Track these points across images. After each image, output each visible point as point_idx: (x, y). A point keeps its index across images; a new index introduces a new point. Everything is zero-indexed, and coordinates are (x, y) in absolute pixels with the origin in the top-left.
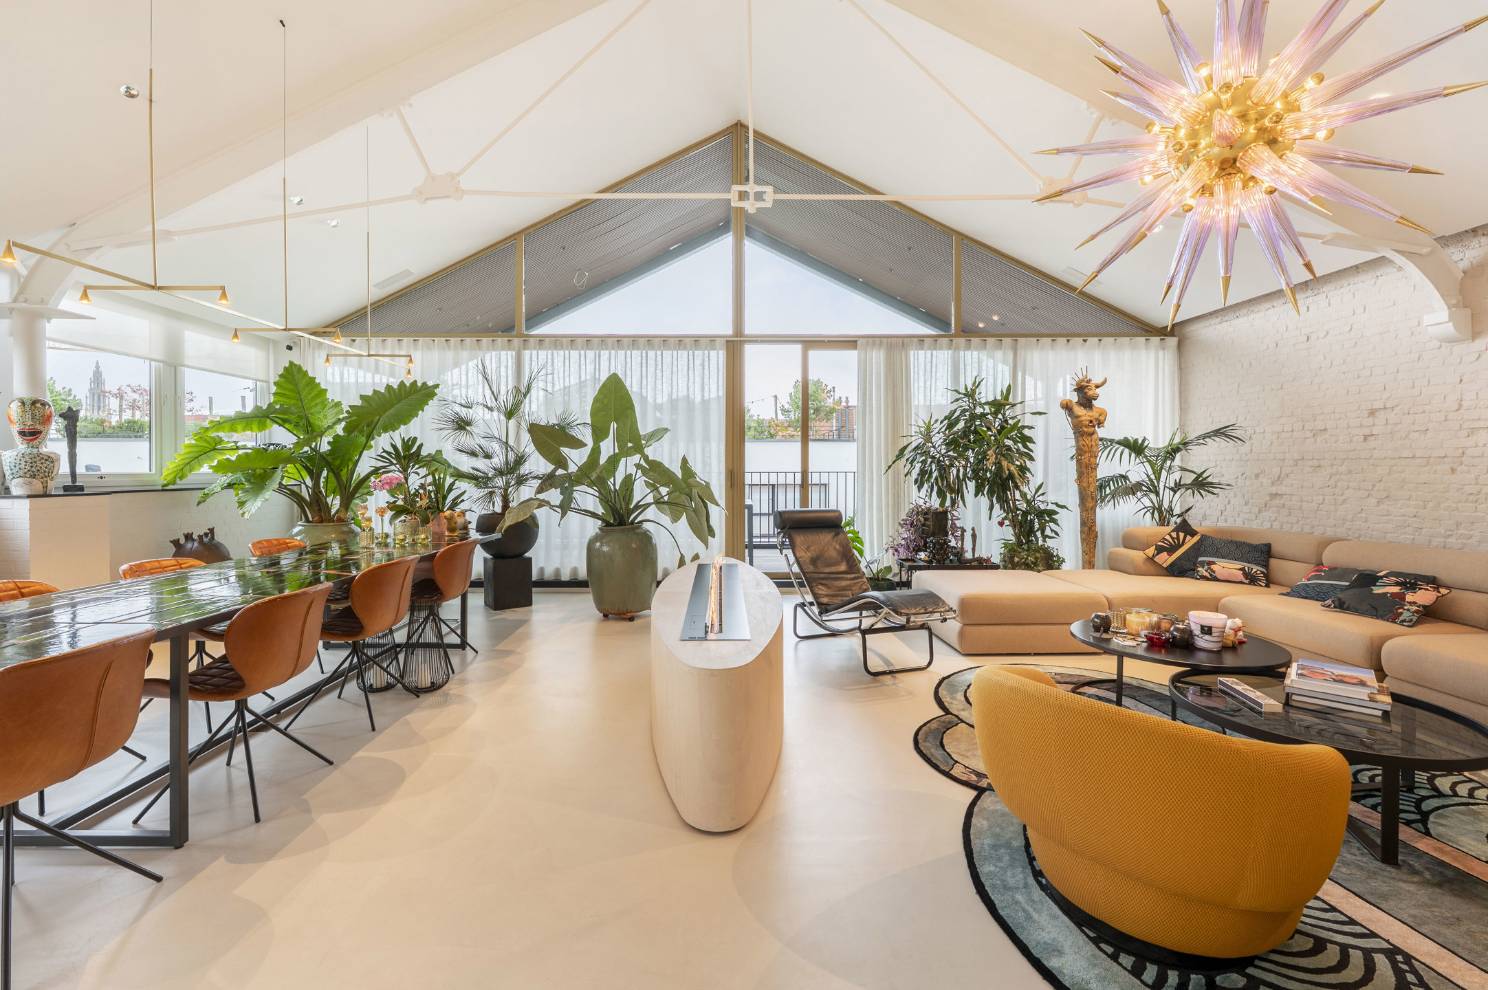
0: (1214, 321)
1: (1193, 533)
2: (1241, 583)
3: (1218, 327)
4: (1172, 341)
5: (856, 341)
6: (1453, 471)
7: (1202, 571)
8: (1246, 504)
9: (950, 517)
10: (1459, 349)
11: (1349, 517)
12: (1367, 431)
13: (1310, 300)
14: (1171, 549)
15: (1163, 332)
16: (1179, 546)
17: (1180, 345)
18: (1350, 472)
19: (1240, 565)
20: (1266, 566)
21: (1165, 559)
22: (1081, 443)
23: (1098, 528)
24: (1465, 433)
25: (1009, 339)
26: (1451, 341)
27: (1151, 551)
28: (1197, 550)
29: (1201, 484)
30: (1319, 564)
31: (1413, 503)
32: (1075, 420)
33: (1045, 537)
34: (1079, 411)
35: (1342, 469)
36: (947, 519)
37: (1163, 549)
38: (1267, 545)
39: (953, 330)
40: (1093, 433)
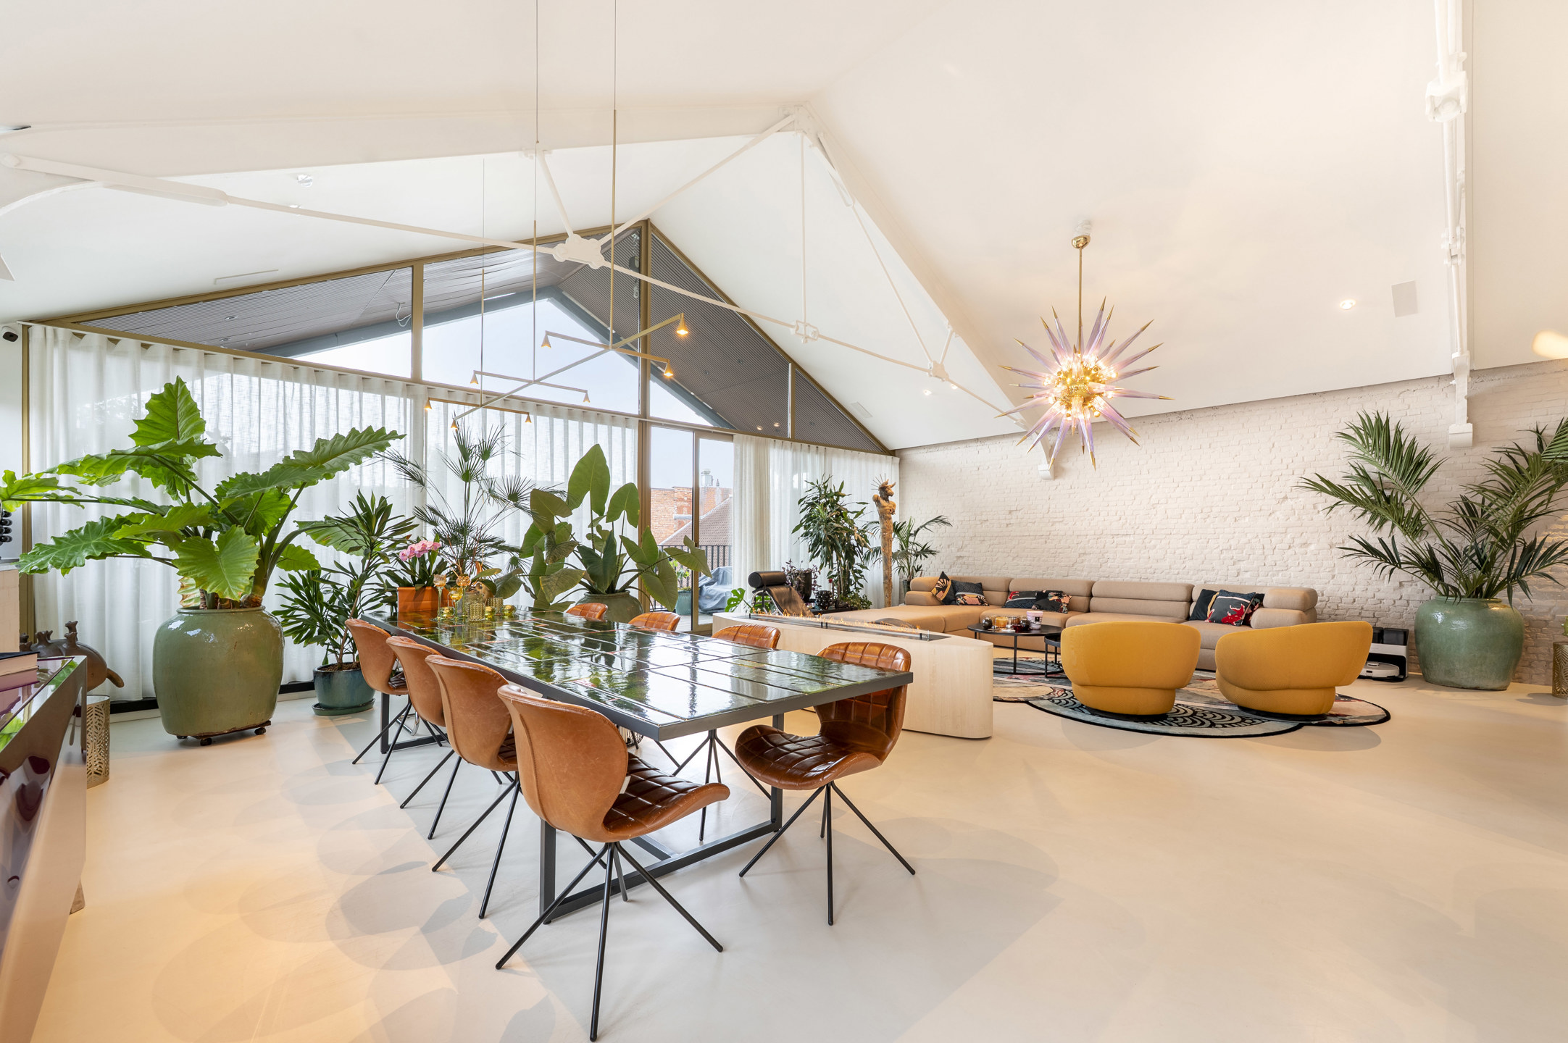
0: (922, 451)
1: (948, 579)
2: (977, 605)
3: (925, 454)
4: (897, 460)
6: (1046, 542)
7: (960, 600)
8: (943, 563)
9: (813, 577)
10: (1048, 483)
11: (999, 567)
12: (1008, 522)
13: (979, 447)
14: (943, 589)
15: (892, 453)
16: (946, 587)
17: (900, 463)
18: (1000, 543)
19: (976, 595)
20: (985, 594)
21: (942, 596)
22: (885, 524)
24: (1051, 524)
25: (822, 447)
26: (1047, 479)
27: (934, 591)
28: (954, 589)
29: (925, 551)
30: (1008, 591)
31: (1029, 559)
32: (881, 509)
33: (857, 589)
34: (883, 502)
35: (995, 542)
36: (811, 578)
37: (939, 590)
38: (981, 584)
39: (789, 435)
40: (890, 519)
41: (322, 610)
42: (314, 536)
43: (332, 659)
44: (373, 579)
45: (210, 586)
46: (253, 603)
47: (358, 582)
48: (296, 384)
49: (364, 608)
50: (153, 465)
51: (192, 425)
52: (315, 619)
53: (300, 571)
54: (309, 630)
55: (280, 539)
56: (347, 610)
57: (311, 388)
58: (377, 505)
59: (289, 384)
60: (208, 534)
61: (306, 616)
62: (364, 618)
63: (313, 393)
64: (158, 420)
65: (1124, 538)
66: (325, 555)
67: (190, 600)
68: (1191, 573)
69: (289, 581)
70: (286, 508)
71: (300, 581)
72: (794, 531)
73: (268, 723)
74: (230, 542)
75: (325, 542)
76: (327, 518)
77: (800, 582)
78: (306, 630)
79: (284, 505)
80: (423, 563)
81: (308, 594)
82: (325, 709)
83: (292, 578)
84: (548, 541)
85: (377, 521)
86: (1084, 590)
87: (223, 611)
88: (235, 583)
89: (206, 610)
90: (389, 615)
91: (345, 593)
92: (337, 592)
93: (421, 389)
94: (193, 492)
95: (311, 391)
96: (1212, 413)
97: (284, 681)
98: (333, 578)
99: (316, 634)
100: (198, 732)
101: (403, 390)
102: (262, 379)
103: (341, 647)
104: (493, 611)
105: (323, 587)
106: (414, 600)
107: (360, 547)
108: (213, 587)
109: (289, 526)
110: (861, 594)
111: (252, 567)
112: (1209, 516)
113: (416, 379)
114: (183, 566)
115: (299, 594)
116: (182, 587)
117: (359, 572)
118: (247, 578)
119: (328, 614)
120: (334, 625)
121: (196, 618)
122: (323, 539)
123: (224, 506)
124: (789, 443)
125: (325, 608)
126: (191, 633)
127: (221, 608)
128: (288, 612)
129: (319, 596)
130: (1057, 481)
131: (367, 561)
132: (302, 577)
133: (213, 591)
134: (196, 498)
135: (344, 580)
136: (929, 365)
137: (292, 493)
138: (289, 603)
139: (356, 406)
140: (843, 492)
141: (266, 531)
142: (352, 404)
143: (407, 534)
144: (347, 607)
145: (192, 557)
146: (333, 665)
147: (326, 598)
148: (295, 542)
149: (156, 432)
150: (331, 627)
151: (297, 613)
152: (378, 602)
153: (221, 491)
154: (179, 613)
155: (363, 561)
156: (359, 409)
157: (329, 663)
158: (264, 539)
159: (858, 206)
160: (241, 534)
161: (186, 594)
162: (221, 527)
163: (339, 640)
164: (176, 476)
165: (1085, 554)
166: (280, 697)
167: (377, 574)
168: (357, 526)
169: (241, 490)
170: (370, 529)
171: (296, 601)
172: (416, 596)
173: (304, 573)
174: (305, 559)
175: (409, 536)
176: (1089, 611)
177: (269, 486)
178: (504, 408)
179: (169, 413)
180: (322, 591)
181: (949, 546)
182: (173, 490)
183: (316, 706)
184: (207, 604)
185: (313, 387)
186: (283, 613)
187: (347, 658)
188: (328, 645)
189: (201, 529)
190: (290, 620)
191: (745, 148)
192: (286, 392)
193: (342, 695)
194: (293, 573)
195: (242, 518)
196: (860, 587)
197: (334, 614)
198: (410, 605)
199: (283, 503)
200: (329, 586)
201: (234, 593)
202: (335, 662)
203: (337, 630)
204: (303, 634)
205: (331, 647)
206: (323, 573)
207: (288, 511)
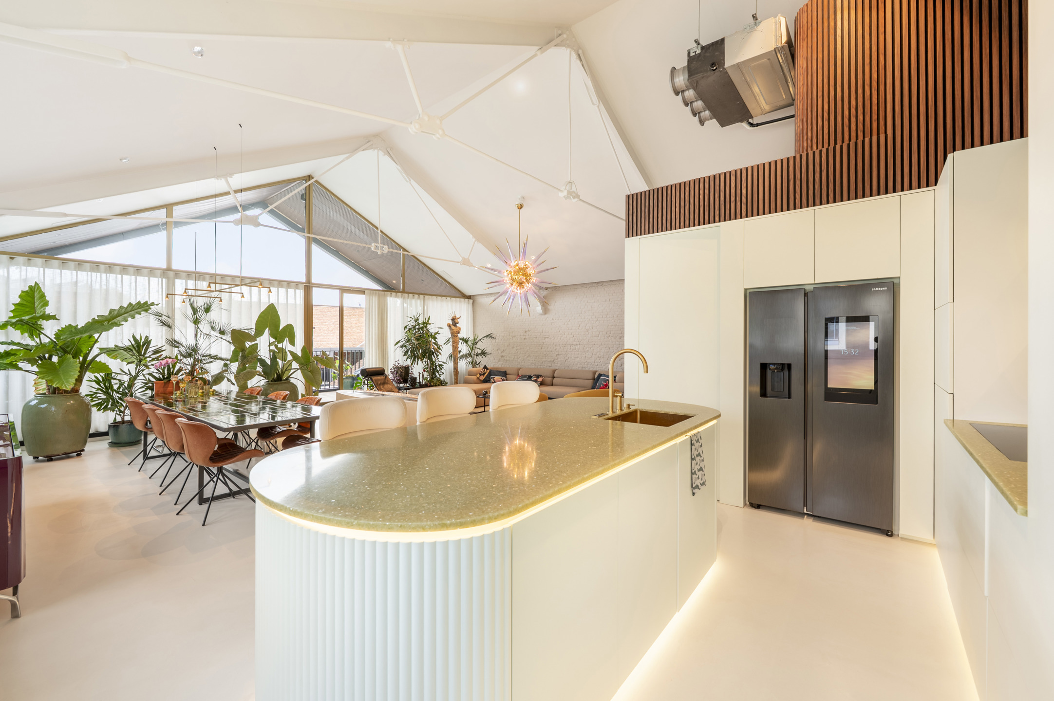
1: (488, 369)
3: (486, 299)
4: (471, 301)
5: (364, 291)
7: (492, 380)
8: (494, 359)
9: (411, 369)
10: (543, 317)
12: (524, 337)
14: (483, 374)
15: (469, 297)
16: (485, 373)
17: (474, 304)
18: (521, 349)
19: (501, 377)
20: (506, 377)
21: (482, 378)
22: (453, 339)
23: (459, 370)
24: (544, 339)
25: (422, 296)
26: (541, 314)
27: (478, 375)
28: (490, 374)
29: (484, 353)
30: (518, 375)
31: (534, 357)
32: (452, 331)
33: (440, 375)
34: (453, 327)
35: (519, 348)
36: (409, 370)
37: (481, 375)
38: (506, 371)
39: (402, 290)
40: (457, 336)
41: (113, 393)
42: (109, 355)
43: (119, 419)
44: (141, 377)
45: (55, 384)
46: (75, 391)
47: (133, 379)
48: (98, 274)
49: (136, 392)
50: (21, 325)
51: (42, 304)
52: (109, 398)
53: (100, 374)
54: (105, 404)
55: (90, 358)
56: (127, 393)
57: (107, 276)
58: (143, 340)
59: (94, 274)
60: (50, 358)
61: (104, 397)
62: (136, 397)
63: (108, 279)
64: (25, 303)
65: (575, 347)
66: (114, 365)
67: (40, 390)
68: (603, 365)
69: (94, 379)
70: (93, 343)
71: (101, 379)
72: (395, 345)
73: (83, 450)
74: (65, 362)
75: (115, 358)
76: (116, 346)
77: (401, 373)
78: (104, 404)
79: (92, 341)
80: (169, 369)
81: (105, 385)
82: (114, 444)
83: (96, 377)
84: (242, 355)
85: (143, 348)
86: (550, 374)
87: (59, 395)
88: (68, 382)
89: (50, 395)
90: (150, 395)
91: (126, 384)
92: (121, 384)
93: (171, 274)
94: (42, 336)
95: (107, 278)
96: (610, 283)
97: (91, 432)
98: (119, 377)
99: (110, 406)
100: (46, 454)
101: (161, 275)
102: (78, 272)
103: (124, 412)
104: (203, 392)
105: (113, 382)
106: (163, 388)
107: (134, 362)
108: (57, 384)
109: (95, 351)
110: (442, 378)
111: (76, 374)
112: (610, 336)
113: (169, 269)
114: (41, 374)
115: (100, 386)
116: (35, 383)
117: (133, 374)
118: (74, 380)
119: (116, 396)
120: (120, 401)
121: (45, 399)
122: (114, 356)
123: (60, 344)
124: (400, 294)
125: (114, 392)
126: (42, 406)
127: (58, 394)
128: (93, 395)
129: (111, 387)
130: (546, 316)
131: (138, 368)
132: (102, 377)
133: (57, 386)
134: (45, 340)
135: (126, 378)
136: (460, 259)
137: (96, 336)
138: (94, 390)
139: (133, 285)
140: (430, 322)
141: (82, 355)
142: (131, 283)
143: (161, 354)
144: (127, 392)
145: (45, 370)
146: (119, 422)
147: (115, 387)
148: (98, 359)
149: (23, 308)
150: (118, 402)
151: (98, 395)
152: (144, 389)
153: (58, 335)
154: (35, 396)
155: (136, 368)
156: (134, 286)
157: (117, 421)
158: (81, 358)
159: (413, 182)
160: (70, 358)
161: (37, 387)
162: (58, 353)
163: (122, 409)
164: (33, 328)
165: (559, 355)
166: (89, 439)
167: (143, 375)
168: (132, 351)
169: (69, 336)
170: (139, 352)
171: (98, 389)
172: (164, 385)
173: (103, 374)
174: (103, 367)
175: (161, 355)
176: (552, 385)
177: (84, 333)
178: (221, 282)
179: (30, 299)
180: (113, 383)
181: (497, 350)
182: (31, 336)
183: (109, 443)
184: (51, 392)
185: (108, 274)
186: (91, 395)
187: (127, 418)
188: (116, 411)
189: (47, 356)
190: (95, 399)
191: (343, 161)
192: (92, 278)
193: (124, 436)
194: (96, 374)
195: (69, 349)
196: (442, 374)
197: (120, 396)
198: (161, 390)
199: (92, 340)
200: (117, 381)
201: (68, 387)
202: (120, 420)
203: (121, 404)
204: (102, 406)
205: (118, 412)
206: (113, 374)
207: (94, 344)
